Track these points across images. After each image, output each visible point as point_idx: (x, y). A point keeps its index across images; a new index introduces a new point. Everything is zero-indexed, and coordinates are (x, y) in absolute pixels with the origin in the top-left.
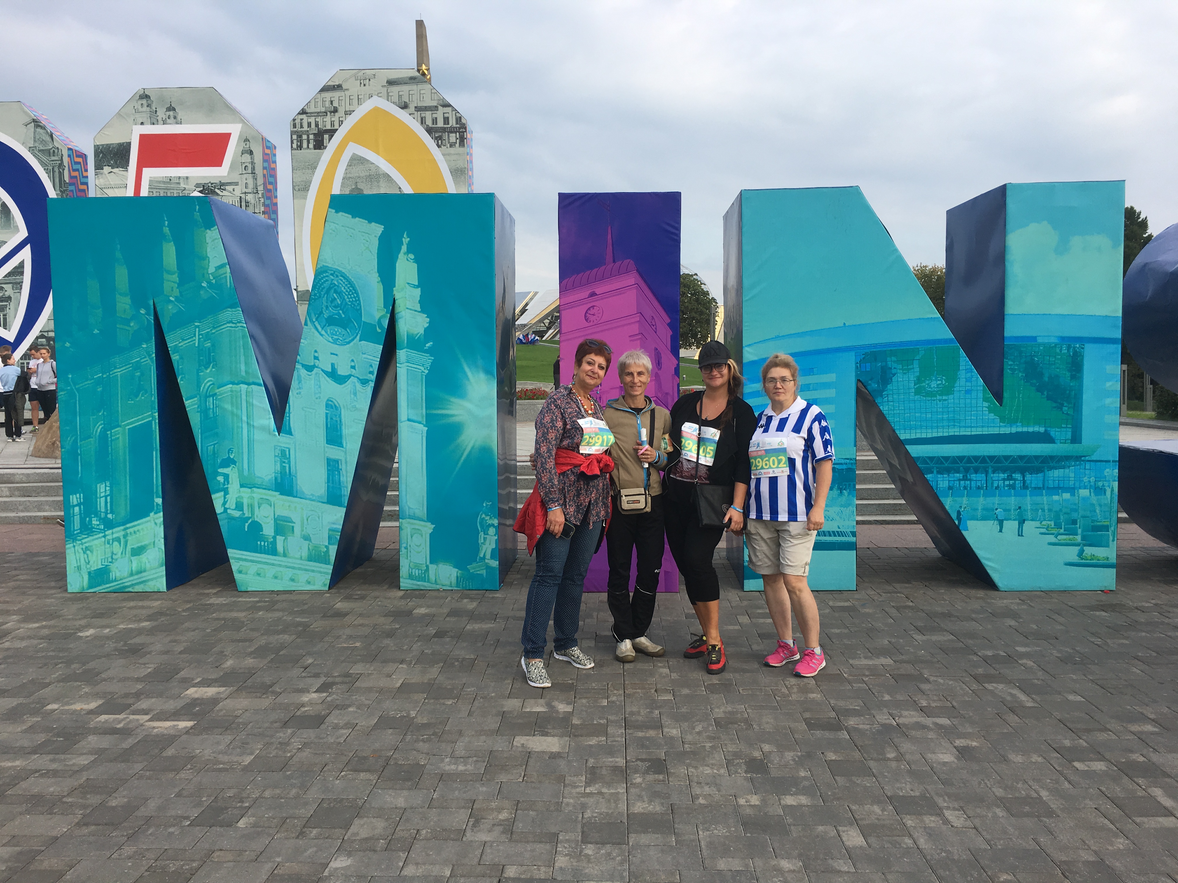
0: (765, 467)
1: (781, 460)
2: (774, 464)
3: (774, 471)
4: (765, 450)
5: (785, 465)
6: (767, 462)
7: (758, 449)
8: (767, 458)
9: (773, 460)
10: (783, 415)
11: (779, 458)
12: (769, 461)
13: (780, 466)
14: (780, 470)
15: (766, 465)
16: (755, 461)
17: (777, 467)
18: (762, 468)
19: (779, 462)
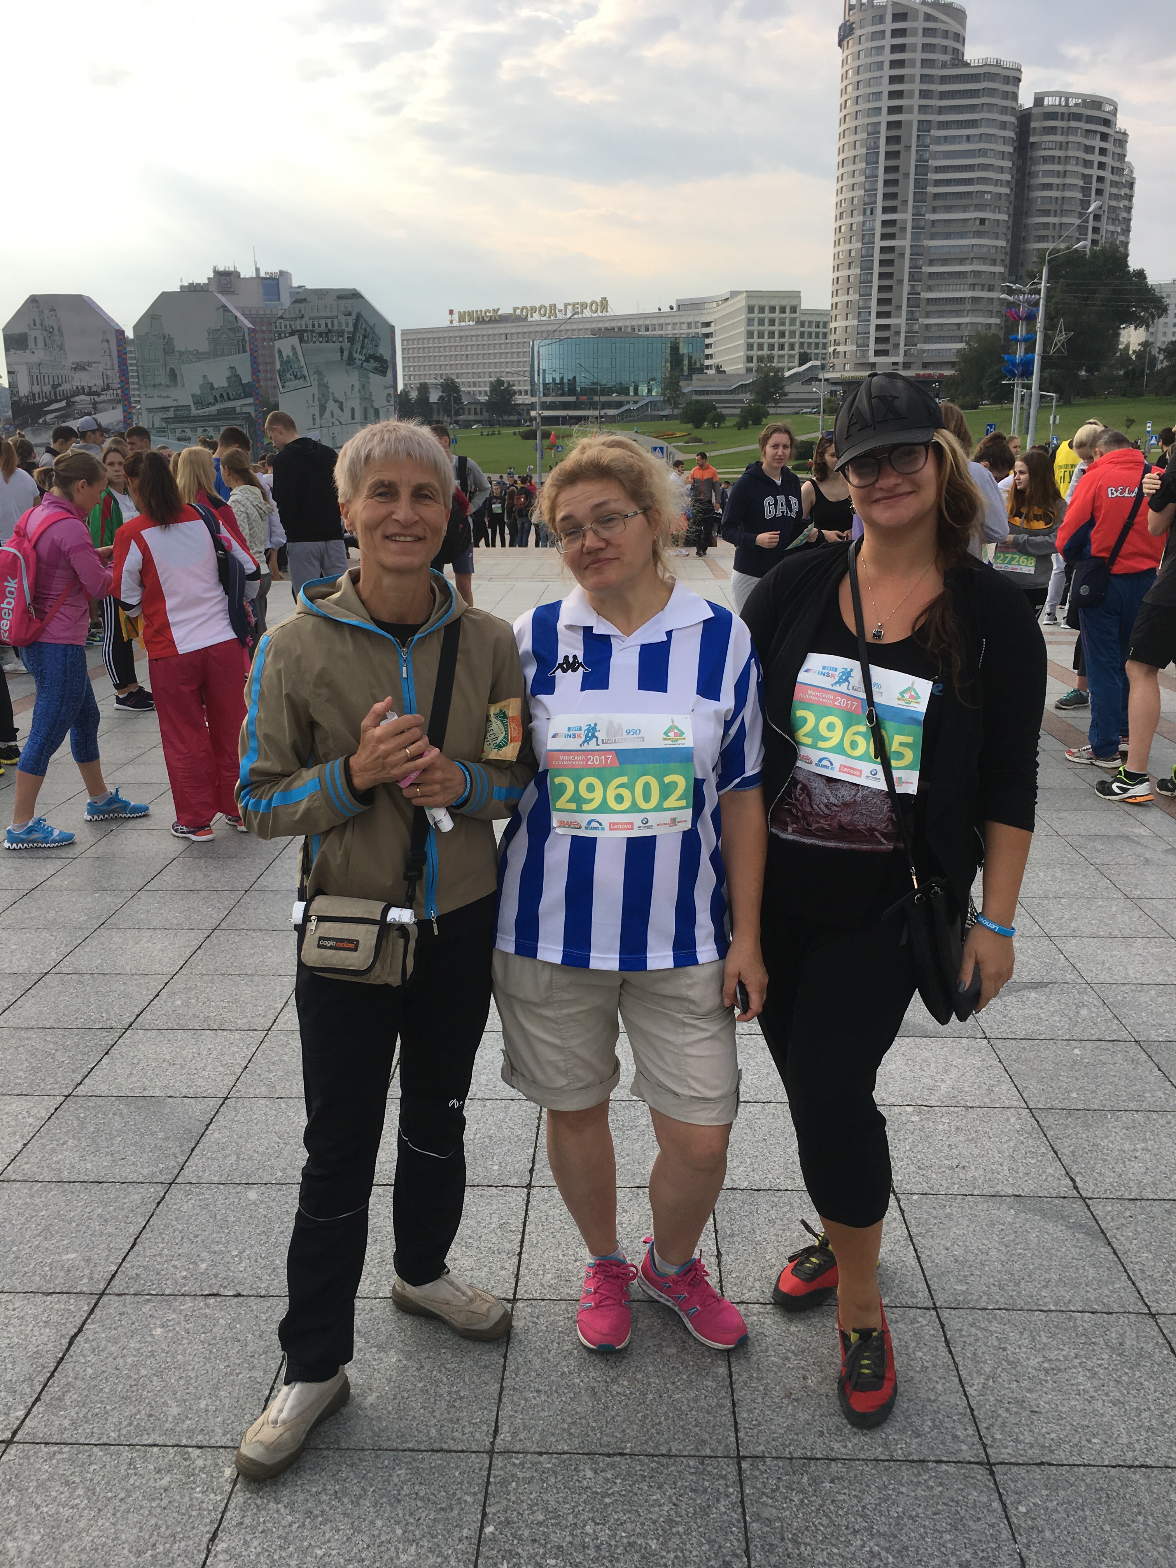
0: (612, 803)
1: (674, 785)
2: (647, 798)
3: (645, 822)
4: (618, 752)
5: (683, 803)
6: (625, 793)
7: (592, 745)
8: (624, 779)
9: (647, 786)
10: (651, 633)
11: (667, 780)
12: (630, 787)
13: (666, 805)
14: (667, 816)
15: (619, 799)
16: (577, 781)
17: (659, 808)
18: (604, 808)
19: (666, 791)
